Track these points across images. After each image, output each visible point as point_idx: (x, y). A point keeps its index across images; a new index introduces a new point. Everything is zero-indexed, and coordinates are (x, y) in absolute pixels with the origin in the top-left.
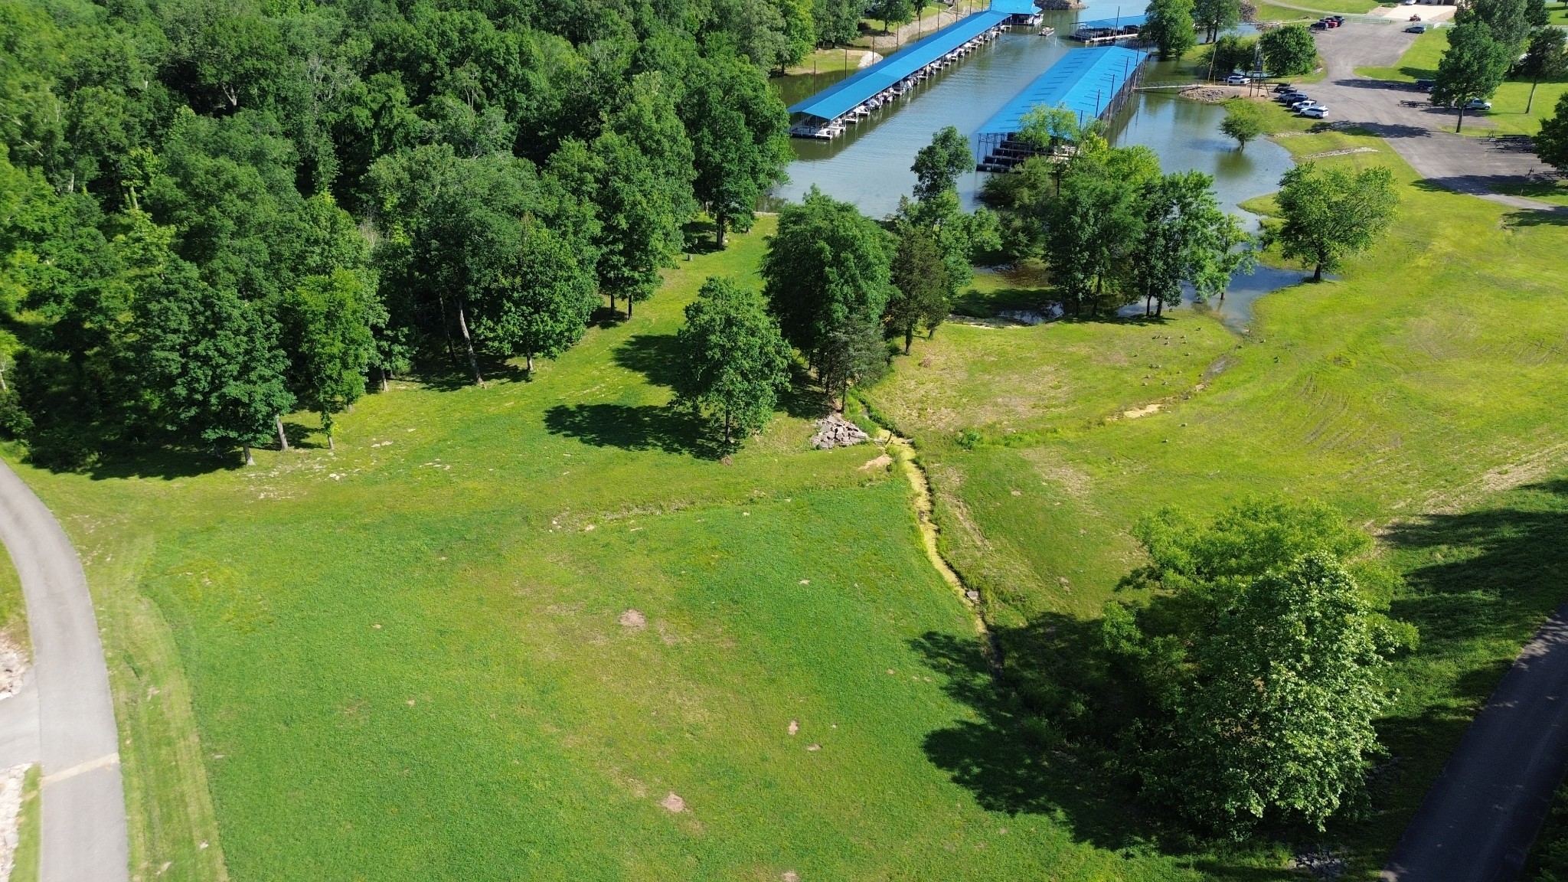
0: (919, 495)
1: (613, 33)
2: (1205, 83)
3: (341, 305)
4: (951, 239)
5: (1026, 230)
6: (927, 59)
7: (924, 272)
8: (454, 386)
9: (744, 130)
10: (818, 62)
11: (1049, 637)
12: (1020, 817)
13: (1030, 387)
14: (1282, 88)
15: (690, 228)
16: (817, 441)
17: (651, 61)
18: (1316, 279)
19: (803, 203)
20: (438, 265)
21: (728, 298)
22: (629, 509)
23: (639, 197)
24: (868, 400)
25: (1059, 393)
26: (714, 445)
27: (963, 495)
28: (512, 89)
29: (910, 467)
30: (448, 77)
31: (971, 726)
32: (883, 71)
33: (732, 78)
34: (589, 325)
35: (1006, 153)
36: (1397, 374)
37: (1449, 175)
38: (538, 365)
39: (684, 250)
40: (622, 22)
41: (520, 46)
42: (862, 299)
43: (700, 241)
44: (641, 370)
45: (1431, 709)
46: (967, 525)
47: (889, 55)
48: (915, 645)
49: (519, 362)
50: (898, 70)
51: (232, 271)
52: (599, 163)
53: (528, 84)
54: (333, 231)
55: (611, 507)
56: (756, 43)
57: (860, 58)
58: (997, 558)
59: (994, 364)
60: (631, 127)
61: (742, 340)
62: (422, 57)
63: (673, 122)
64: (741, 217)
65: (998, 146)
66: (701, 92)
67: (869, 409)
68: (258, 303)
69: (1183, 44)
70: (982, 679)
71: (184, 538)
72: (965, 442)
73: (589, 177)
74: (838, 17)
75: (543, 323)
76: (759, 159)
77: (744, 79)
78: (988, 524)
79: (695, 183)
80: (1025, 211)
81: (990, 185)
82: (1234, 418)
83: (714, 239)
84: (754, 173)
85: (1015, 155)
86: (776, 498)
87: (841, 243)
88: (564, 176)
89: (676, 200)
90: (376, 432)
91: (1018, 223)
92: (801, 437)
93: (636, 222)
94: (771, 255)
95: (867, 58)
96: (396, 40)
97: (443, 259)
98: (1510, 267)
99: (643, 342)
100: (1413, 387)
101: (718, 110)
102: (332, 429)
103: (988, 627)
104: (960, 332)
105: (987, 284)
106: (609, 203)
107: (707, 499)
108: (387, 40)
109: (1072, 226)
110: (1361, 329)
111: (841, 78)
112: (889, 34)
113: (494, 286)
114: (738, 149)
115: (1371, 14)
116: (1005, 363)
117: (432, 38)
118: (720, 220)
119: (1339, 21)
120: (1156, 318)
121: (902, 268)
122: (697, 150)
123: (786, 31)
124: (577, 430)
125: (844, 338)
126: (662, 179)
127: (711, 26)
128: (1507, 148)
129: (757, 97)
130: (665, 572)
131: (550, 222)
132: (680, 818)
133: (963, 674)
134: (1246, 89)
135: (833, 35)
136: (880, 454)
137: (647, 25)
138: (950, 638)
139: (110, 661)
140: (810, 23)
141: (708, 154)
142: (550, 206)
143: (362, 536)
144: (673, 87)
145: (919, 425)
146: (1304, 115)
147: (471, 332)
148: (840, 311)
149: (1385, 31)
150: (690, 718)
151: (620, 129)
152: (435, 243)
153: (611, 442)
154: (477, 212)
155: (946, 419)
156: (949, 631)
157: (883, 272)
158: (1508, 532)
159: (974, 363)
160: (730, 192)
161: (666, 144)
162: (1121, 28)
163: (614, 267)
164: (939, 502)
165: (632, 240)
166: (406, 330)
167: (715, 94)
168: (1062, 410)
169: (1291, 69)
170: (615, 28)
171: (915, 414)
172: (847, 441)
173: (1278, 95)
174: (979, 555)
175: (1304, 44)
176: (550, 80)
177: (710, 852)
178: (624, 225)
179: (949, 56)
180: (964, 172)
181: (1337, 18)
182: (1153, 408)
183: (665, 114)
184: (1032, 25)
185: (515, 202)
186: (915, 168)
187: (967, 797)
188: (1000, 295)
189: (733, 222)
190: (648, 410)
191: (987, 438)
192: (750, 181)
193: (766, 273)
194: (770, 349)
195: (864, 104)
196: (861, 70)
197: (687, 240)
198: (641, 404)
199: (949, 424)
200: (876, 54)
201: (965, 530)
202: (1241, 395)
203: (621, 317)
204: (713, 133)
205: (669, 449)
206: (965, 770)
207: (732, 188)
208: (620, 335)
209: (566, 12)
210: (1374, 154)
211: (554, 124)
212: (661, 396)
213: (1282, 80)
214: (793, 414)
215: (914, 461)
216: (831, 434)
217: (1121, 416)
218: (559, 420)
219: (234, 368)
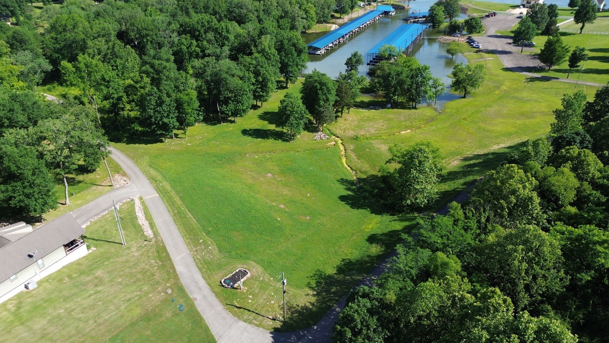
0: (342, 151)
1: (251, 20)
2: (445, 36)
3: (191, 99)
4: (354, 84)
5: (379, 82)
6: (354, 27)
7: (345, 93)
8: (215, 124)
9: (294, 52)
10: (317, 28)
11: (371, 180)
12: (359, 210)
13: (376, 126)
14: (469, 38)
15: (278, 82)
16: (315, 138)
17: (266, 31)
18: (464, 97)
19: (312, 73)
20: (213, 90)
21: (292, 98)
22: (266, 153)
23: (265, 72)
24: (330, 129)
25: (383, 127)
26: (287, 138)
27: (354, 151)
28: (223, 39)
29: (341, 145)
30: (204, 36)
31: (350, 195)
32: (338, 32)
33: (291, 37)
34: (251, 109)
35: (377, 59)
36: (479, 122)
37: (514, 66)
38: (238, 119)
39: (276, 89)
40: (254, 17)
41: (226, 27)
42: (328, 100)
43: (281, 86)
44: (266, 120)
45: (456, 189)
46: (354, 157)
47: (341, 26)
48: (338, 181)
49: (232, 119)
50: (343, 31)
51: (166, 90)
52: (254, 62)
53: (228, 38)
54: (186, 80)
55: (261, 152)
56: (297, 23)
57: (331, 27)
58: (361, 164)
59: (366, 120)
60: (262, 52)
61: (295, 109)
62: (196, 30)
63: (273, 51)
64: (293, 79)
65: (375, 57)
66: (281, 41)
67: (330, 131)
68: (170, 98)
69: (440, 22)
70: (354, 187)
71: (156, 157)
72: (356, 138)
73: (252, 66)
74: (324, 13)
75: (240, 107)
76: (299, 61)
77: (294, 37)
78: (359, 157)
79: (280, 68)
80: (378, 76)
81: (370, 69)
82: (431, 133)
83: (285, 85)
84: (297, 65)
85: (379, 60)
86: (305, 151)
87: (322, 84)
88: (245, 66)
89: (275, 73)
90: (196, 135)
91: (376, 80)
92: (311, 137)
93: (264, 79)
94: (303, 87)
95: (334, 27)
96: (187, 24)
97: (215, 88)
98: (523, 94)
99: (266, 113)
100: (482, 125)
101: (286, 47)
102: (186, 133)
103: (357, 178)
104: (357, 112)
105: (366, 98)
106: (257, 74)
107: (286, 151)
108: (184, 24)
109: (389, 80)
110: (473, 111)
111: (325, 34)
112: (341, 18)
113: (227, 96)
114: (292, 58)
115: (507, 11)
116: (369, 119)
117: (199, 24)
118: (287, 80)
119: (495, 14)
120: (415, 108)
121: (339, 92)
122: (280, 58)
123: (306, 19)
124: (250, 135)
125: (323, 110)
126: (271, 67)
127: (281, 17)
128: (534, 58)
129: (298, 42)
130: (277, 166)
131: (241, 78)
132: (284, 208)
133: (349, 186)
134: (457, 38)
135: (322, 19)
136: (332, 141)
137: (261, 17)
138: (347, 180)
139: (149, 179)
140: (314, 15)
141: (284, 60)
142: (241, 74)
143: (200, 157)
144: (272, 39)
145: (343, 135)
146: (474, 47)
147: (220, 109)
148: (322, 103)
149: (510, 18)
150: (285, 193)
151: (259, 52)
152: (212, 84)
153: (259, 138)
154: (224, 75)
155: (351, 133)
156: (347, 178)
157: (334, 92)
158: (491, 157)
159: (360, 119)
160: (290, 71)
161: (272, 57)
162: (421, 16)
163: (257, 92)
164: (347, 152)
165: (263, 84)
166: (203, 108)
167: (286, 42)
168: (384, 132)
169: (474, 31)
170: (251, 19)
171: (342, 132)
172: (323, 138)
173: (467, 40)
174: (356, 163)
175: (478, 23)
176: (235, 37)
177: (290, 213)
178: (261, 80)
179: (361, 26)
180: (361, 65)
181: (494, 13)
182: (409, 131)
183: (272, 48)
184: (391, 15)
185: (234, 73)
186: (346, 64)
187: (348, 207)
188: (370, 102)
189: (291, 80)
190: (269, 130)
191: (362, 138)
192: (296, 68)
193: (301, 92)
194: (303, 112)
195: (332, 43)
196: (332, 31)
197: (277, 85)
198: (267, 129)
199: (352, 134)
200: (337, 26)
201: (353, 158)
202: (434, 128)
203: (259, 107)
204: (285, 53)
205: (275, 139)
206: (348, 202)
207: (290, 70)
208: (260, 112)
209: (235, 13)
210: (493, 60)
211: (236, 50)
212: (272, 127)
213: (470, 35)
214: (309, 131)
215: (341, 143)
216: (319, 137)
217: (400, 133)
218: (245, 132)
219: (166, 115)
